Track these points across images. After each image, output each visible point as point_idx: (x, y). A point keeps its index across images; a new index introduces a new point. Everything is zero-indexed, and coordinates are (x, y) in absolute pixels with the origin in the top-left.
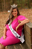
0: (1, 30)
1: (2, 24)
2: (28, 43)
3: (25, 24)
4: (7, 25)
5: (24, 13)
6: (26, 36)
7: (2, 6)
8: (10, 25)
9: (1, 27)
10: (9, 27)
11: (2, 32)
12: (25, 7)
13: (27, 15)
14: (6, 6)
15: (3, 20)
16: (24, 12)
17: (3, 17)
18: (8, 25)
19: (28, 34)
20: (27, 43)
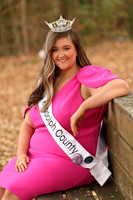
0: (10, 132)
1: (15, 109)
2: (125, 185)
3: (112, 101)
4: (33, 109)
5: (112, 60)
6: (118, 153)
7: (14, 30)
8: (45, 110)
9: (10, 120)
10: (42, 115)
11: (12, 140)
12: (114, 33)
13: (122, 69)
14: (29, 31)
15: (19, 92)
16: (112, 54)
17: (19, 77)
18: (37, 109)
19: (125, 144)
20: (121, 184)
